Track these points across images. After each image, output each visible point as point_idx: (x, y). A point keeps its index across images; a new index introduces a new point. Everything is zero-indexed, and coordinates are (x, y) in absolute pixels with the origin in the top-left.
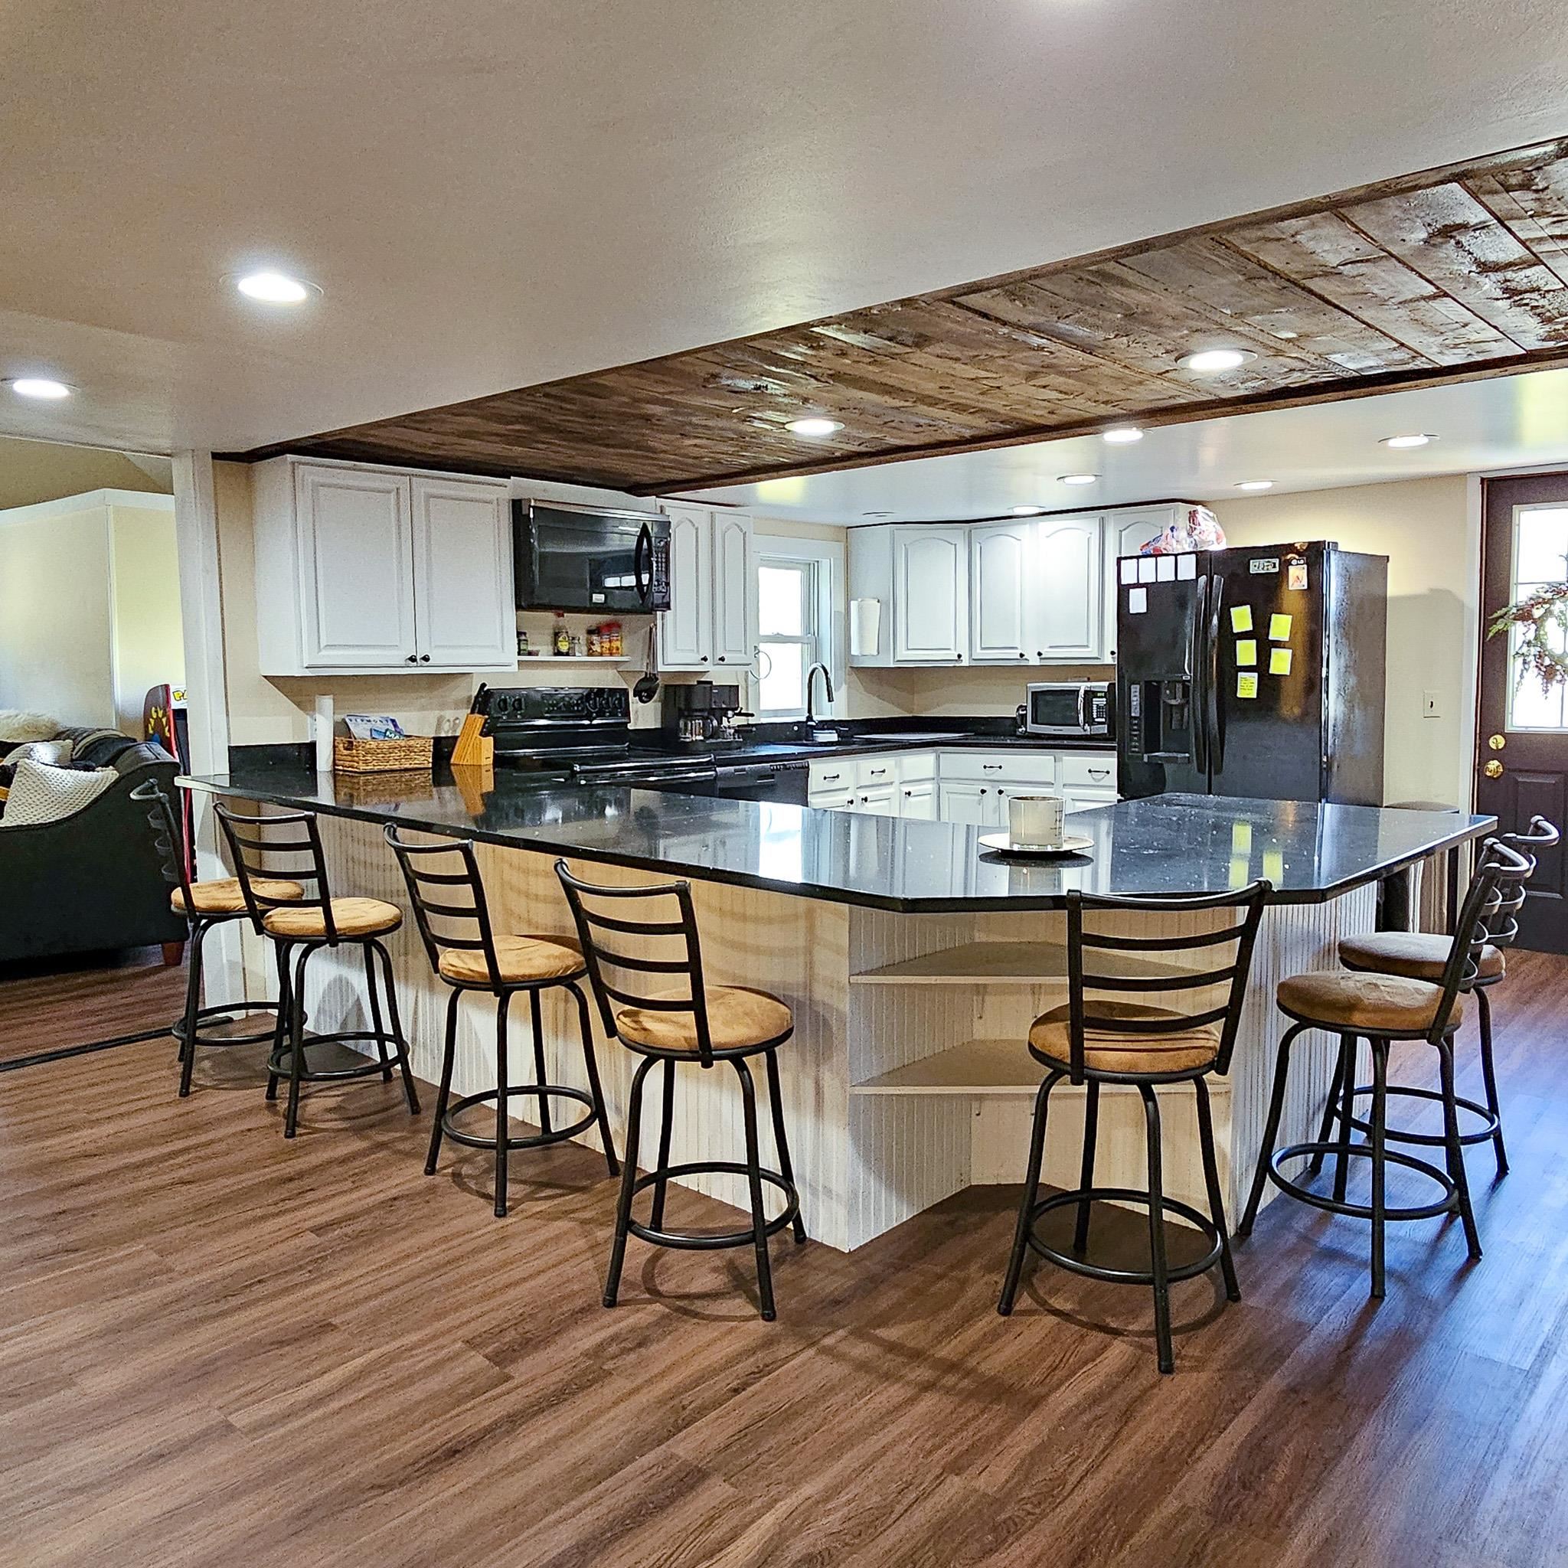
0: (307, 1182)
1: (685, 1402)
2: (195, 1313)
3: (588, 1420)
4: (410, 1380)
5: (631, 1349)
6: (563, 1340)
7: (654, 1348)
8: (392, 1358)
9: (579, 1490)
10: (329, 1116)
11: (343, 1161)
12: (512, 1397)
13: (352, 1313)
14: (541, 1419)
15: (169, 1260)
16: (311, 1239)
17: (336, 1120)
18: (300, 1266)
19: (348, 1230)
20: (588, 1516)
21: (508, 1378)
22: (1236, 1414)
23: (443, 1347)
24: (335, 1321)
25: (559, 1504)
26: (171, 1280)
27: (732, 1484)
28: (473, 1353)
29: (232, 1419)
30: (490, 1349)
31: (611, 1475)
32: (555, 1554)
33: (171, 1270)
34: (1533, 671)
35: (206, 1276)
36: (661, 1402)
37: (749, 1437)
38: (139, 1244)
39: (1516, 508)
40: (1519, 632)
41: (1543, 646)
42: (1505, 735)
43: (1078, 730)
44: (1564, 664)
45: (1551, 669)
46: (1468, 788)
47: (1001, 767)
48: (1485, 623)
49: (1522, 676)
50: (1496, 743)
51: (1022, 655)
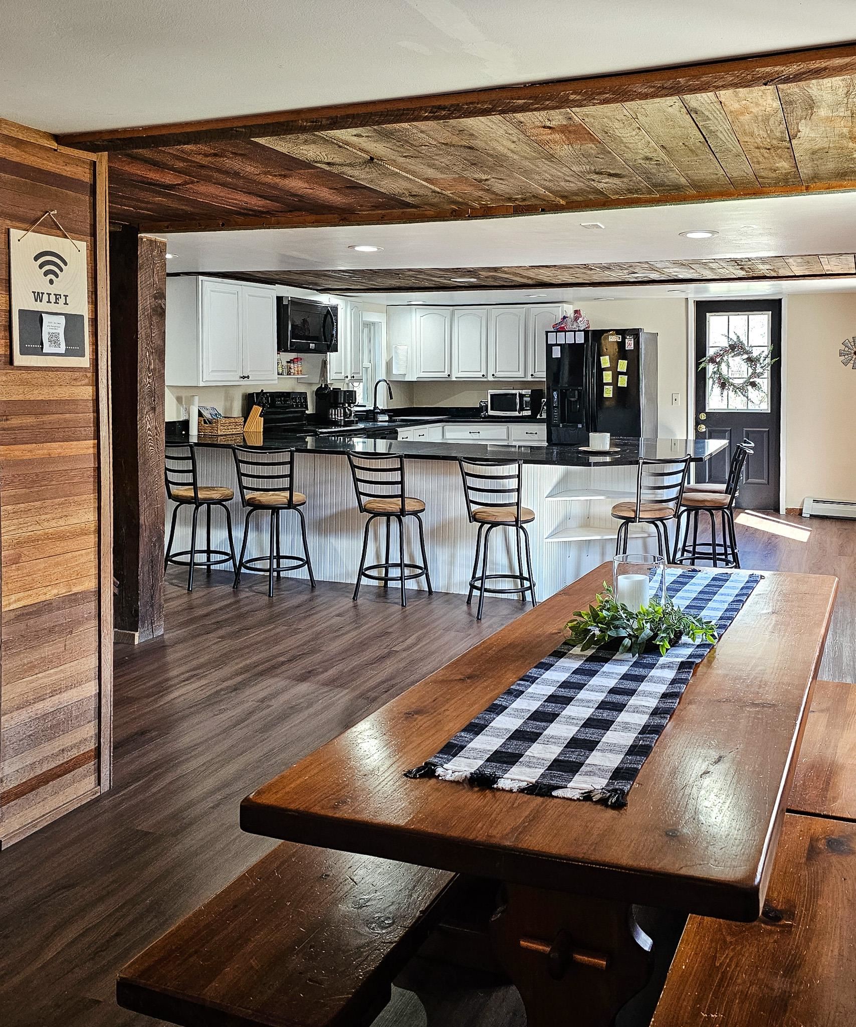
34: (716, 385)
39: (708, 314)
40: (711, 368)
41: (721, 374)
42: (706, 413)
43: (516, 414)
44: (729, 382)
45: (724, 384)
46: (692, 436)
47: (479, 433)
48: (698, 364)
49: (712, 388)
50: (703, 417)
51: (483, 376)
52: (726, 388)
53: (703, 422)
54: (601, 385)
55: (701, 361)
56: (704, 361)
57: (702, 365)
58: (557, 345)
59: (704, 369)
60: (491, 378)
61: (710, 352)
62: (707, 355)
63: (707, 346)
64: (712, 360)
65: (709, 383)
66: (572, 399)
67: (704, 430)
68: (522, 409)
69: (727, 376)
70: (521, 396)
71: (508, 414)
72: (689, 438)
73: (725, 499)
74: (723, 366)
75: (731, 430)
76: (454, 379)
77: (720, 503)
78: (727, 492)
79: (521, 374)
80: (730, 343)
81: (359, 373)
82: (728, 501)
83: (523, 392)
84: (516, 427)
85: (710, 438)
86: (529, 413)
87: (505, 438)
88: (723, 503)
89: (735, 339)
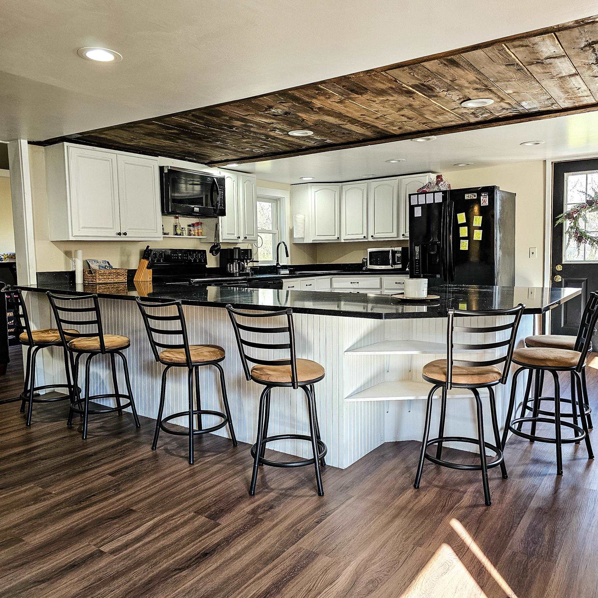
0: (99, 456)
1: (298, 528)
2: (68, 509)
3: (259, 539)
4: (176, 528)
5: (267, 510)
6: (237, 509)
7: (277, 509)
8: (165, 520)
9: (266, 564)
10: (98, 430)
11: (113, 447)
12: (223, 532)
13: (140, 505)
14: (239, 539)
15: (48, 490)
16: (109, 478)
17: (102, 432)
18: (110, 488)
19: (126, 473)
20: (273, 573)
21: (219, 524)
22: (521, 518)
23: (186, 515)
24: (134, 508)
25: (259, 570)
26: (52, 497)
27: (330, 557)
28: (200, 516)
29: (102, 549)
30: (207, 514)
31: (277, 557)
32: (265, 589)
33: (51, 493)
34: (573, 239)
35: (67, 495)
36: (288, 529)
37: (330, 539)
38: (31, 484)
39: (565, 174)
40: (567, 224)
41: (577, 228)
42: (563, 265)
43: (389, 267)
44: (586, 236)
45: (580, 237)
46: (548, 285)
47: (358, 283)
48: (554, 220)
49: (569, 241)
50: (559, 268)
51: (364, 237)
52: (583, 241)
53: (560, 273)
54: (457, 239)
55: (558, 217)
56: (560, 217)
57: (559, 221)
58: (418, 205)
59: (561, 225)
60: (370, 239)
61: (568, 208)
62: (565, 211)
63: (565, 203)
64: (569, 216)
65: (566, 237)
66: (432, 253)
67: (560, 280)
68: (394, 263)
69: (584, 231)
70: (394, 253)
71: (383, 267)
72: (545, 286)
73: (573, 358)
74: (581, 221)
75: (587, 280)
76: (343, 241)
77: (566, 363)
78: (577, 347)
79: (394, 234)
80: (588, 199)
81: (253, 235)
82: (577, 360)
83: (396, 249)
84: (387, 278)
85: (566, 286)
86: (400, 266)
87: (379, 287)
88: (571, 363)
89: (593, 195)
